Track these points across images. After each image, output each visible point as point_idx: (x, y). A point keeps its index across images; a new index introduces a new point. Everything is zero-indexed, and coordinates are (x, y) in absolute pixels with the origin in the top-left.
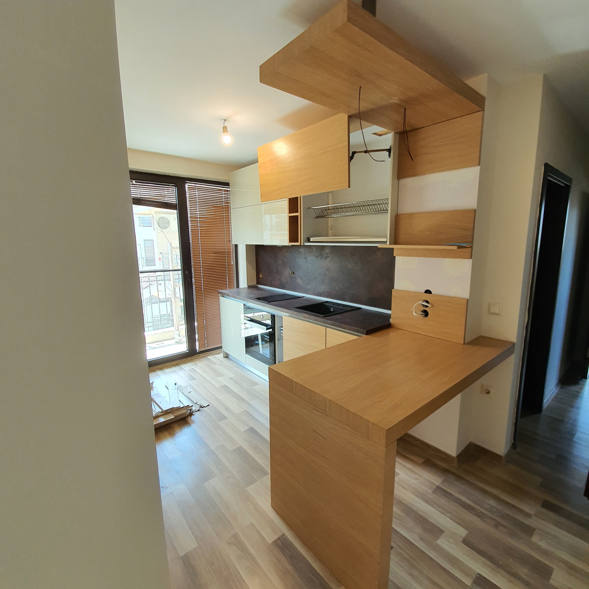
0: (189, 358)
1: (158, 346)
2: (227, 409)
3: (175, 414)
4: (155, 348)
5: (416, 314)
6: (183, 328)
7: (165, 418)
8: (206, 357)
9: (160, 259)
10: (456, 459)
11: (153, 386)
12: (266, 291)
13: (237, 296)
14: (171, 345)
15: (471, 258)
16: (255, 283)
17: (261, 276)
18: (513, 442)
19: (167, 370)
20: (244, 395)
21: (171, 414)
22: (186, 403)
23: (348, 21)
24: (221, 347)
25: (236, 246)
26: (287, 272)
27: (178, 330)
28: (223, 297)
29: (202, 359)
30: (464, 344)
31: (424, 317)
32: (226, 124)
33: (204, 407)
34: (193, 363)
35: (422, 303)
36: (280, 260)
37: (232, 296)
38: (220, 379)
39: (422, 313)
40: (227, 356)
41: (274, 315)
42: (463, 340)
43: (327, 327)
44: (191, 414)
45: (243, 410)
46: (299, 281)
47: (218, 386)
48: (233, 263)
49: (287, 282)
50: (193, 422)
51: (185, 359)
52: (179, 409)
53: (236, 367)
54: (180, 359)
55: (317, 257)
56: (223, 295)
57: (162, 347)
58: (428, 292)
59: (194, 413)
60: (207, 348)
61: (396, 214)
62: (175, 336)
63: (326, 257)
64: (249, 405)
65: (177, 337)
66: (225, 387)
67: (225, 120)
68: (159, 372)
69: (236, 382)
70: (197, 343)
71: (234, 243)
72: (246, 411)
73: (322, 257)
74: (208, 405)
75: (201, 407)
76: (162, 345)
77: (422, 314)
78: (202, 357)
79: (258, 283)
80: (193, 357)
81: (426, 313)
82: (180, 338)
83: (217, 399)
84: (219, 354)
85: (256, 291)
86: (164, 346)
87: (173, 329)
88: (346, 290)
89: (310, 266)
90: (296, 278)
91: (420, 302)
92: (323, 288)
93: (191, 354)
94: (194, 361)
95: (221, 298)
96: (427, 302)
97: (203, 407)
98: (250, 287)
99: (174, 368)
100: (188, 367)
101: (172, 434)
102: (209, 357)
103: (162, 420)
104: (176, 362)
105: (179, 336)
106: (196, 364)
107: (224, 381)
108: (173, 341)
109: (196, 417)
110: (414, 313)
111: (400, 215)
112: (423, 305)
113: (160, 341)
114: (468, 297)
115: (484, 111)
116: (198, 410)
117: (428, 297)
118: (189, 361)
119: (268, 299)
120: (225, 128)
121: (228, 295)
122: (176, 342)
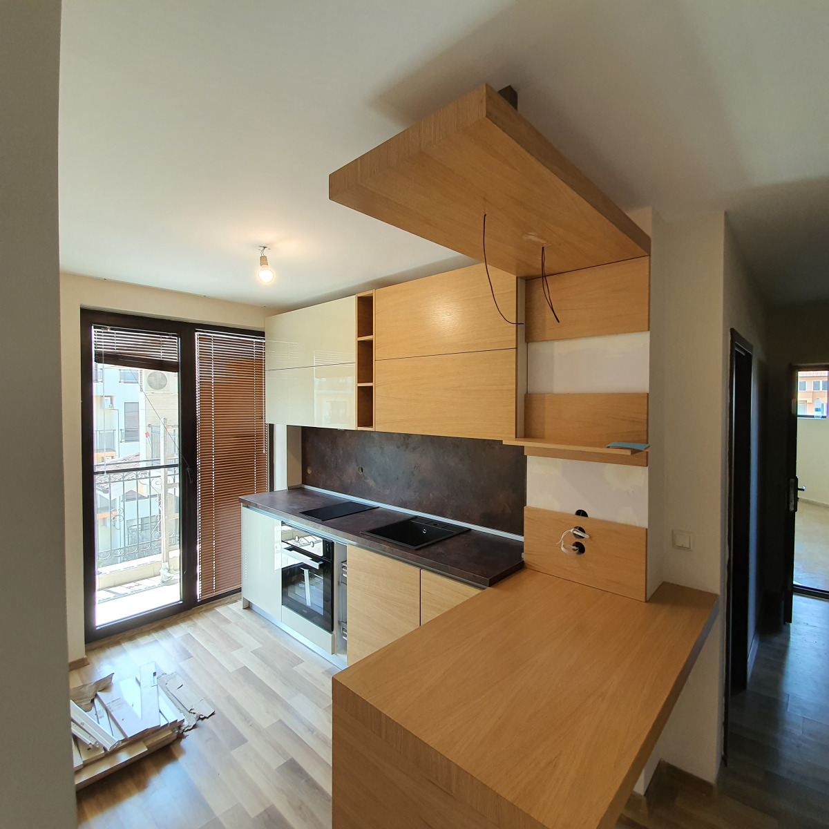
0: (182, 614)
1: (129, 591)
2: (247, 719)
3: (150, 742)
4: (125, 595)
5: (566, 549)
6: (176, 554)
7: (130, 753)
8: (212, 609)
9: (147, 434)
10: (644, 799)
11: (113, 681)
12: (318, 496)
13: (270, 506)
14: (154, 587)
15: (647, 466)
16: (299, 482)
17: (309, 471)
18: (723, 754)
19: (142, 641)
20: (277, 688)
21: (141, 744)
22: (172, 715)
23: (487, 116)
24: (239, 590)
25: (272, 427)
26: (351, 469)
27: (167, 561)
28: (248, 507)
29: (205, 614)
30: (646, 601)
31: (578, 553)
32: (266, 253)
33: (205, 718)
34: (189, 623)
35: (575, 532)
36: (341, 449)
37: (263, 508)
38: (236, 654)
39: (575, 548)
40: (248, 607)
41: (333, 543)
42: (644, 595)
43: (422, 568)
44: (180, 737)
45: (275, 721)
46: (371, 483)
47: (231, 669)
48: (265, 451)
49: (351, 482)
50: (182, 751)
51: (175, 617)
52: (157, 730)
53: (264, 627)
54: (166, 617)
55: (398, 447)
56: (248, 505)
57: (137, 592)
58: (581, 513)
59: (185, 734)
60: (214, 594)
61: (525, 392)
62: (161, 571)
63: (414, 449)
64: (288, 708)
65: (164, 572)
66: (245, 672)
67: (265, 247)
68: (127, 645)
69: (263, 659)
70: (199, 583)
71: (268, 422)
72: (280, 721)
73: (407, 447)
74: (213, 714)
75: (200, 719)
76: (137, 588)
77: (574, 550)
78: (206, 611)
79: (305, 482)
80: (189, 612)
81: (581, 548)
82: (169, 575)
83: (229, 699)
84: (236, 601)
85: (301, 498)
86: (140, 591)
87: (158, 558)
88: (446, 500)
89: (388, 460)
90: (366, 478)
91: (572, 531)
92: (409, 495)
93: (188, 607)
94: (190, 619)
95: (244, 510)
96: (581, 530)
97: (203, 719)
98: (292, 489)
99: (155, 636)
100: (178, 632)
101: (141, 785)
102: (218, 609)
103: (124, 757)
104: (159, 623)
105: (169, 570)
106: (195, 625)
107: (242, 658)
108: (158, 580)
109: (191, 741)
110: (563, 549)
111: (530, 394)
112: (575, 534)
113: (134, 581)
114: (647, 526)
115: (650, 255)
116: (195, 727)
117: (581, 521)
118: (183, 620)
119: (320, 513)
120: (264, 260)
121: (256, 506)
122: (163, 582)
